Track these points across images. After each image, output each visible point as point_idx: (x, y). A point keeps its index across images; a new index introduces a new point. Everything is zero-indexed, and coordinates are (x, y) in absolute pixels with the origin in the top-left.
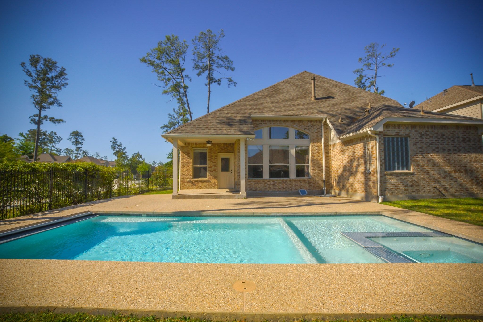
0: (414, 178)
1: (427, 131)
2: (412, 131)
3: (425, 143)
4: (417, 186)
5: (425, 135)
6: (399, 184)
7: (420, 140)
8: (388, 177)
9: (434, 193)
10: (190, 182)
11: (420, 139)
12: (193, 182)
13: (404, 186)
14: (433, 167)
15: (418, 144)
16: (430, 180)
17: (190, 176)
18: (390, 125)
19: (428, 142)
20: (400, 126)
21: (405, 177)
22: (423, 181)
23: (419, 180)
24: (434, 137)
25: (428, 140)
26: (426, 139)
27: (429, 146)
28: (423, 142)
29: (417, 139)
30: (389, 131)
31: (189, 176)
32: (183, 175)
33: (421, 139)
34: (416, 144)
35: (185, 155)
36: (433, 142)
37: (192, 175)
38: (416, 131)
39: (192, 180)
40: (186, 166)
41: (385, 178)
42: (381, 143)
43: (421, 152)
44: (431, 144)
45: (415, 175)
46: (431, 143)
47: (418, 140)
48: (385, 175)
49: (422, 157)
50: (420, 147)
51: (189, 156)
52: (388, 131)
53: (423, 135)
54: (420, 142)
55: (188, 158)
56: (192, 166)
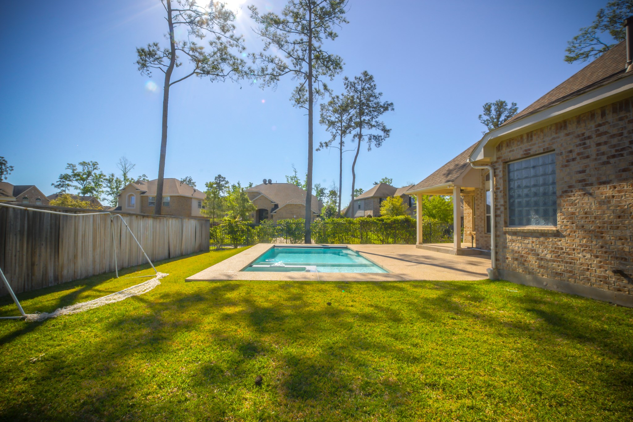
0: (562, 243)
1: (600, 125)
2: (558, 137)
3: (594, 156)
4: (567, 263)
5: (594, 136)
6: (529, 254)
7: (578, 154)
8: (509, 237)
9: (619, 290)
11: (577, 150)
12: (472, 235)
13: (538, 259)
14: (619, 217)
15: (572, 163)
16: (606, 252)
18: (513, 140)
19: (603, 154)
20: (531, 136)
21: (542, 239)
22: (584, 254)
23: (574, 250)
24: (625, 134)
25: (604, 148)
26: (599, 144)
27: (604, 163)
28: (588, 157)
29: (571, 151)
30: (513, 151)
31: (470, 228)
32: (466, 226)
33: (582, 150)
34: (566, 166)
35: (466, 205)
36: (623, 149)
37: (472, 227)
38: (567, 135)
39: (471, 232)
40: (467, 218)
41: (506, 239)
42: (498, 178)
43: (580, 181)
44: (614, 156)
45: (564, 237)
46: (613, 152)
47: (574, 155)
48: (505, 233)
49: (584, 194)
50: (579, 169)
52: (510, 151)
53: (589, 138)
54: (578, 158)
55: (469, 207)
56: (473, 217)
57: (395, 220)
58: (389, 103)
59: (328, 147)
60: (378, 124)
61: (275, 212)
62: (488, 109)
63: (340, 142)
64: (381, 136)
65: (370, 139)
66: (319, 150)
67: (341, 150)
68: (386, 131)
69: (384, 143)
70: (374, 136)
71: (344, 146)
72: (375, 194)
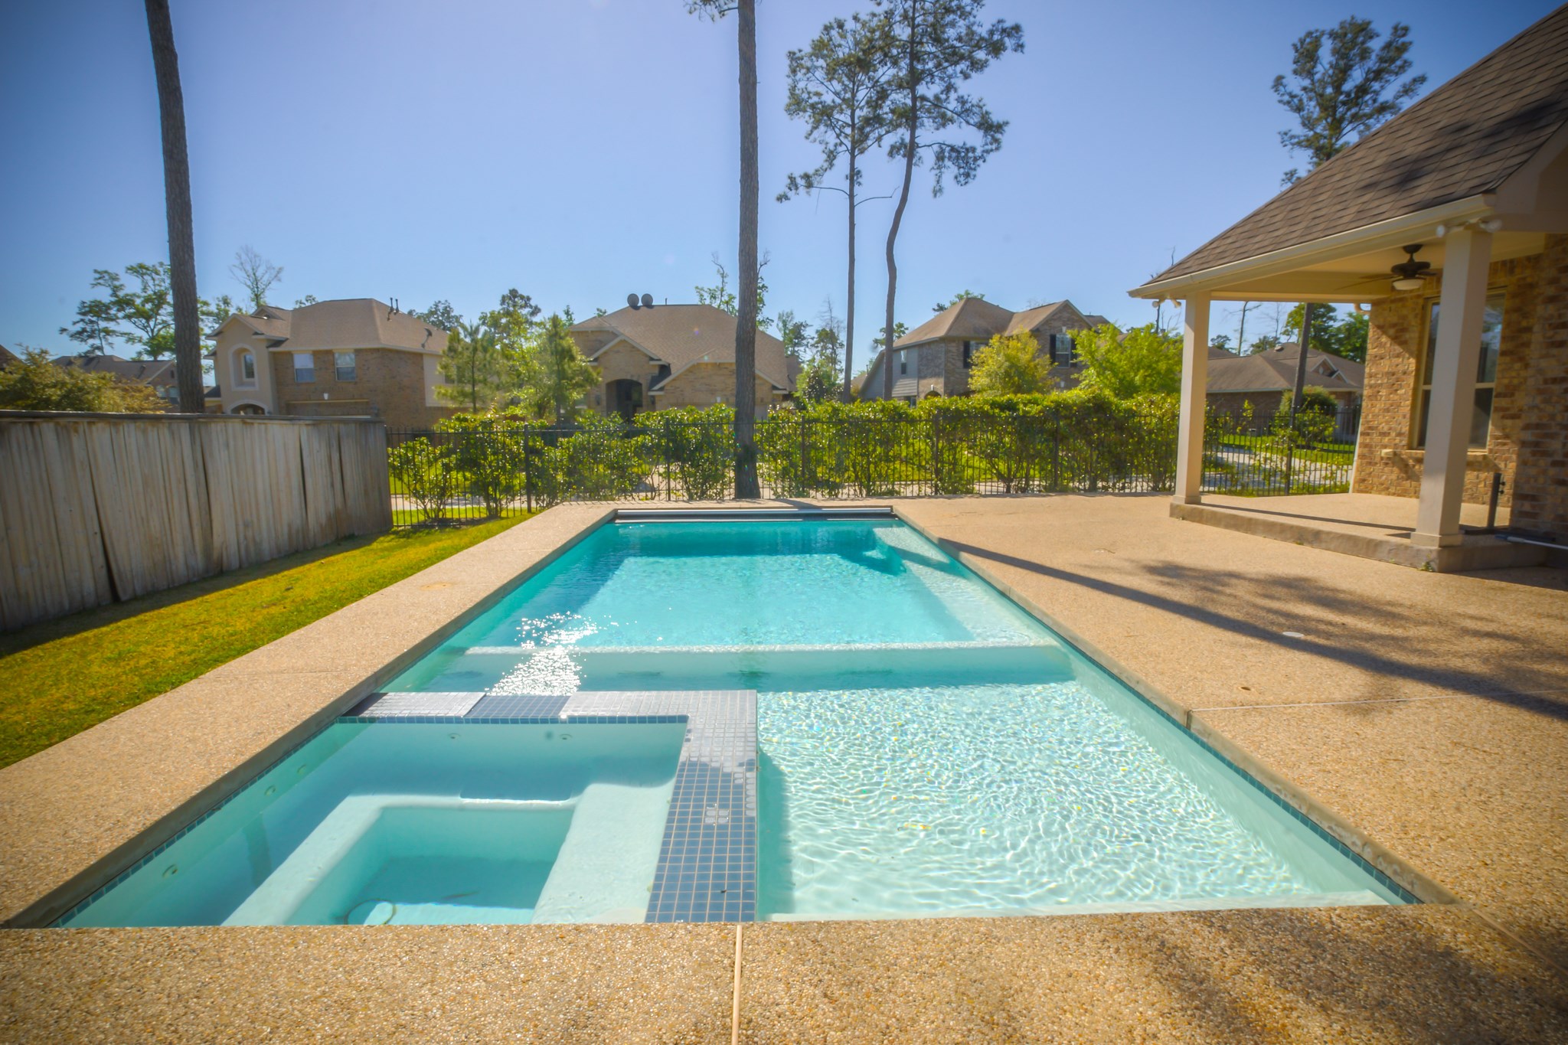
10: (1395, 460)
12: (1407, 465)
17: (1400, 434)
31: (1393, 434)
32: (1370, 428)
35: (1384, 339)
39: (1405, 453)
40: (1383, 392)
51: (1403, 343)
55: (1398, 349)
56: (1415, 390)
57: (1058, 404)
58: (1008, 24)
59: (813, 190)
60: (968, 106)
61: (661, 389)
62: (1306, 55)
63: (848, 172)
64: (973, 150)
65: (940, 157)
66: (787, 198)
67: (851, 196)
68: (991, 128)
69: (983, 170)
70: (953, 149)
71: (860, 184)
72: (950, 329)
